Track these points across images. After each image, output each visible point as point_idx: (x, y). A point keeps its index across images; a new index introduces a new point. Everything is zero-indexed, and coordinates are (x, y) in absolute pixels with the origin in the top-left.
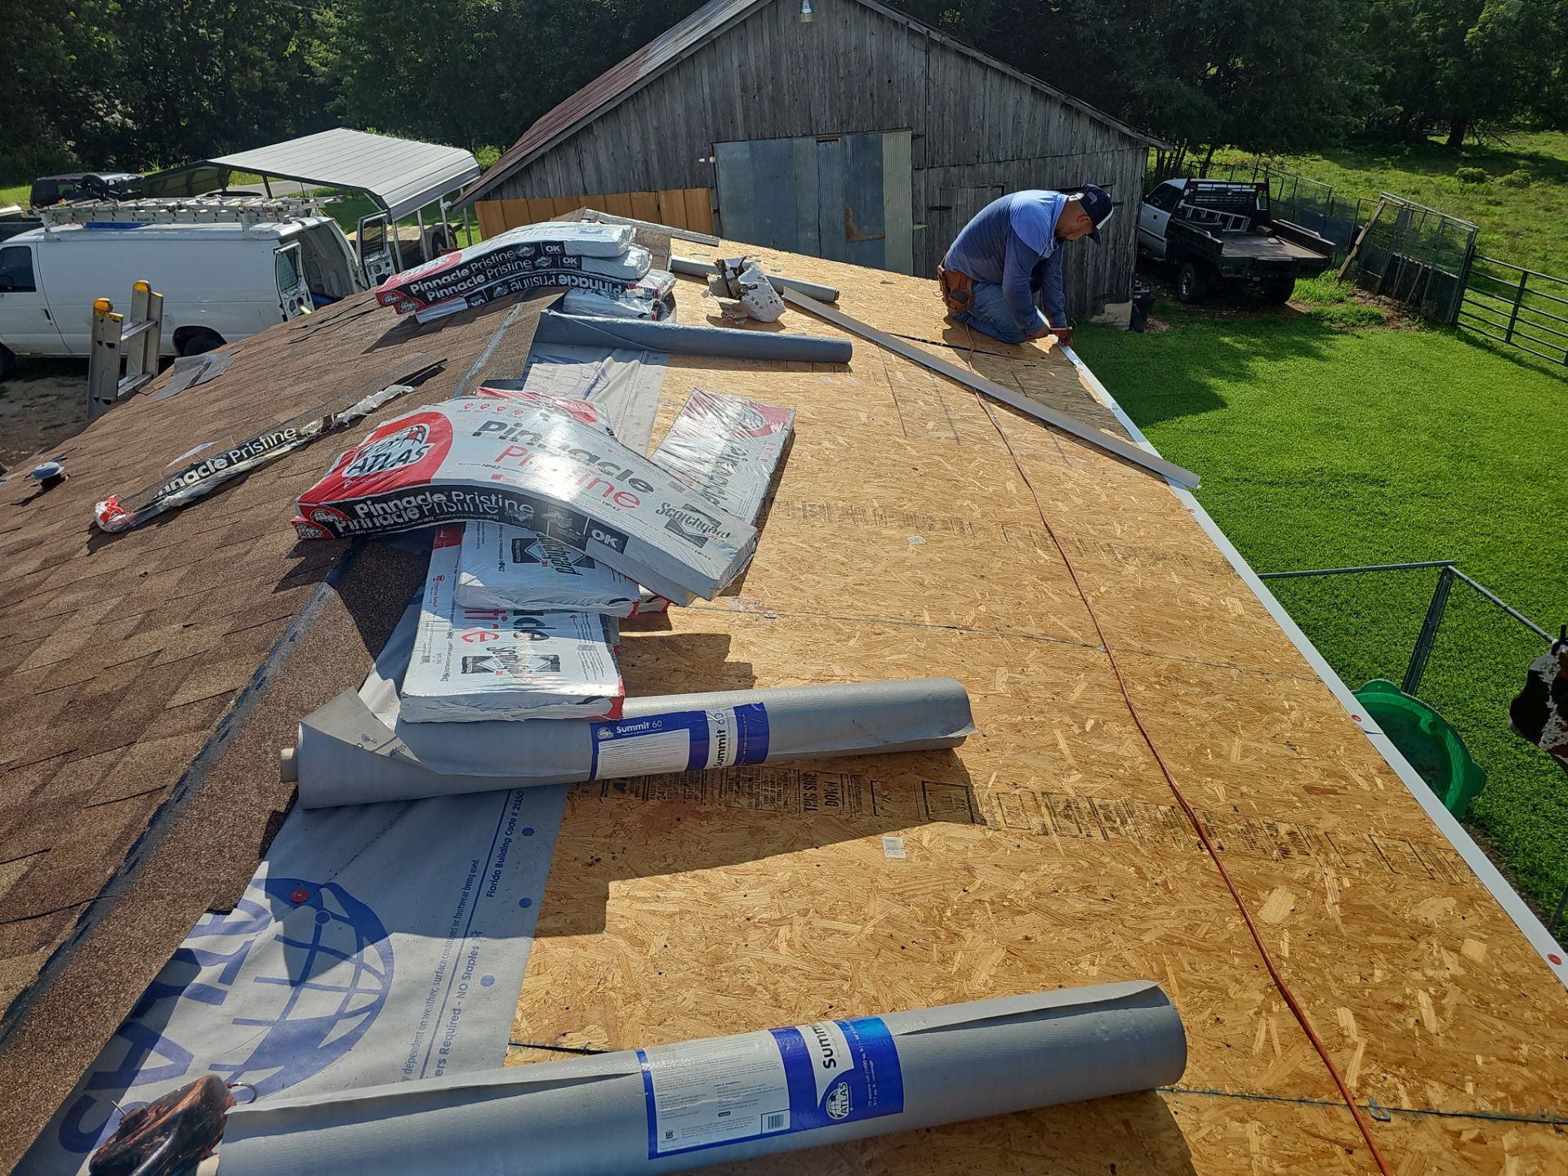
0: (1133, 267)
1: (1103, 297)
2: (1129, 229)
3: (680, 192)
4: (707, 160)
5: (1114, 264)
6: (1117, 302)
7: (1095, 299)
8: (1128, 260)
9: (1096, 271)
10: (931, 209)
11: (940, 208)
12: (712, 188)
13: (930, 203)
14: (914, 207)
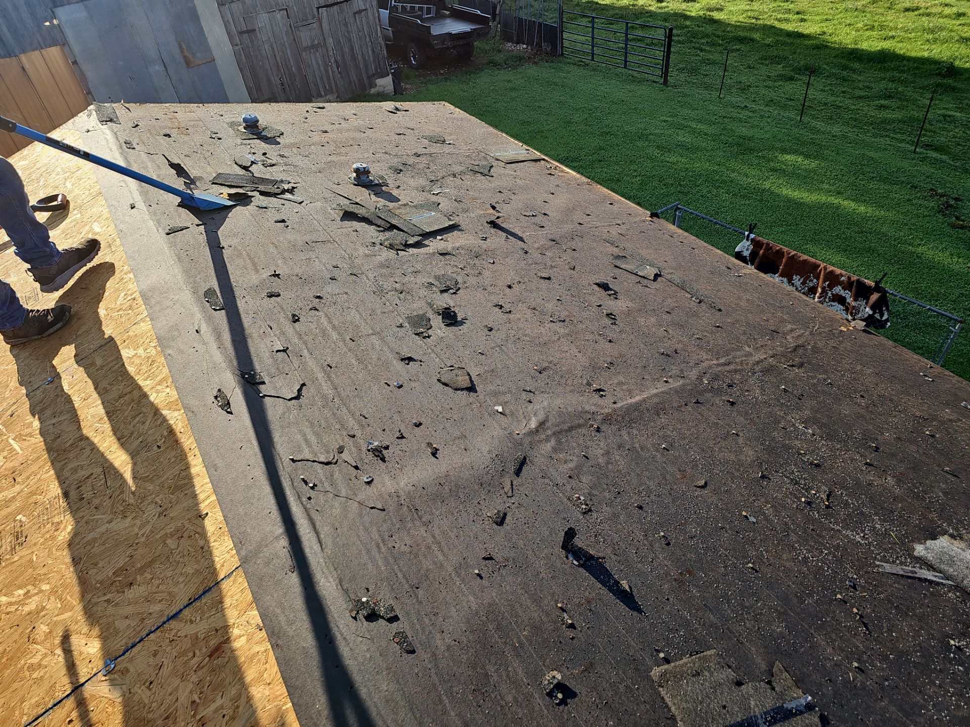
0: (385, 52)
1: (373, 75)
2: (376, 26)
3: (37, 53)
4: (51, 22)
5: (373, 51)
6: (383, 77)
7: (369, 77)
8: (381, 48)
9: (364, 59)
10: (241, 33)
11: (248, 32)
12: (64, 44)
13: (239, 29)
14: (229, 33)
